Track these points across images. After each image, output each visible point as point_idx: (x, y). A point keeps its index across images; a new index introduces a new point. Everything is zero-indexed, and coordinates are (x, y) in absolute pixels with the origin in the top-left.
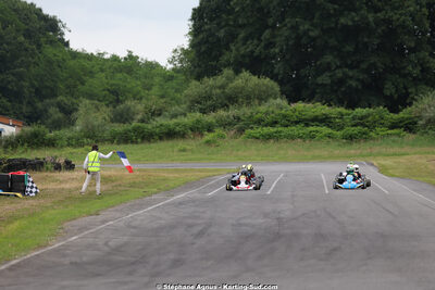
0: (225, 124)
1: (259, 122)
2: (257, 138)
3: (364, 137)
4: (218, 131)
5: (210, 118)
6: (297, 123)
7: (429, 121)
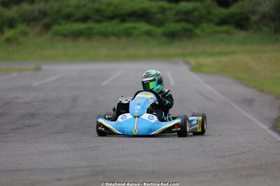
0: (29, 20)
1: (69, 17)
2: (65, 36)
3: (187, 35)
4: (21, 27)
5: (12, 12)
6: (111, 18)
7: (264, 17)
